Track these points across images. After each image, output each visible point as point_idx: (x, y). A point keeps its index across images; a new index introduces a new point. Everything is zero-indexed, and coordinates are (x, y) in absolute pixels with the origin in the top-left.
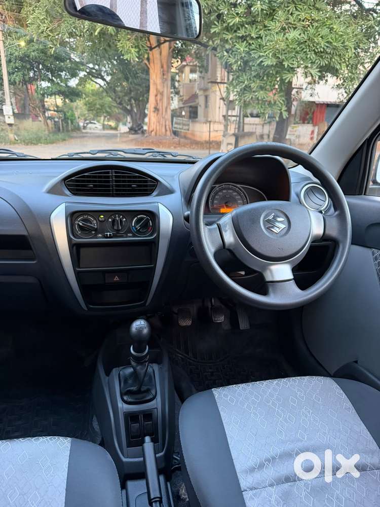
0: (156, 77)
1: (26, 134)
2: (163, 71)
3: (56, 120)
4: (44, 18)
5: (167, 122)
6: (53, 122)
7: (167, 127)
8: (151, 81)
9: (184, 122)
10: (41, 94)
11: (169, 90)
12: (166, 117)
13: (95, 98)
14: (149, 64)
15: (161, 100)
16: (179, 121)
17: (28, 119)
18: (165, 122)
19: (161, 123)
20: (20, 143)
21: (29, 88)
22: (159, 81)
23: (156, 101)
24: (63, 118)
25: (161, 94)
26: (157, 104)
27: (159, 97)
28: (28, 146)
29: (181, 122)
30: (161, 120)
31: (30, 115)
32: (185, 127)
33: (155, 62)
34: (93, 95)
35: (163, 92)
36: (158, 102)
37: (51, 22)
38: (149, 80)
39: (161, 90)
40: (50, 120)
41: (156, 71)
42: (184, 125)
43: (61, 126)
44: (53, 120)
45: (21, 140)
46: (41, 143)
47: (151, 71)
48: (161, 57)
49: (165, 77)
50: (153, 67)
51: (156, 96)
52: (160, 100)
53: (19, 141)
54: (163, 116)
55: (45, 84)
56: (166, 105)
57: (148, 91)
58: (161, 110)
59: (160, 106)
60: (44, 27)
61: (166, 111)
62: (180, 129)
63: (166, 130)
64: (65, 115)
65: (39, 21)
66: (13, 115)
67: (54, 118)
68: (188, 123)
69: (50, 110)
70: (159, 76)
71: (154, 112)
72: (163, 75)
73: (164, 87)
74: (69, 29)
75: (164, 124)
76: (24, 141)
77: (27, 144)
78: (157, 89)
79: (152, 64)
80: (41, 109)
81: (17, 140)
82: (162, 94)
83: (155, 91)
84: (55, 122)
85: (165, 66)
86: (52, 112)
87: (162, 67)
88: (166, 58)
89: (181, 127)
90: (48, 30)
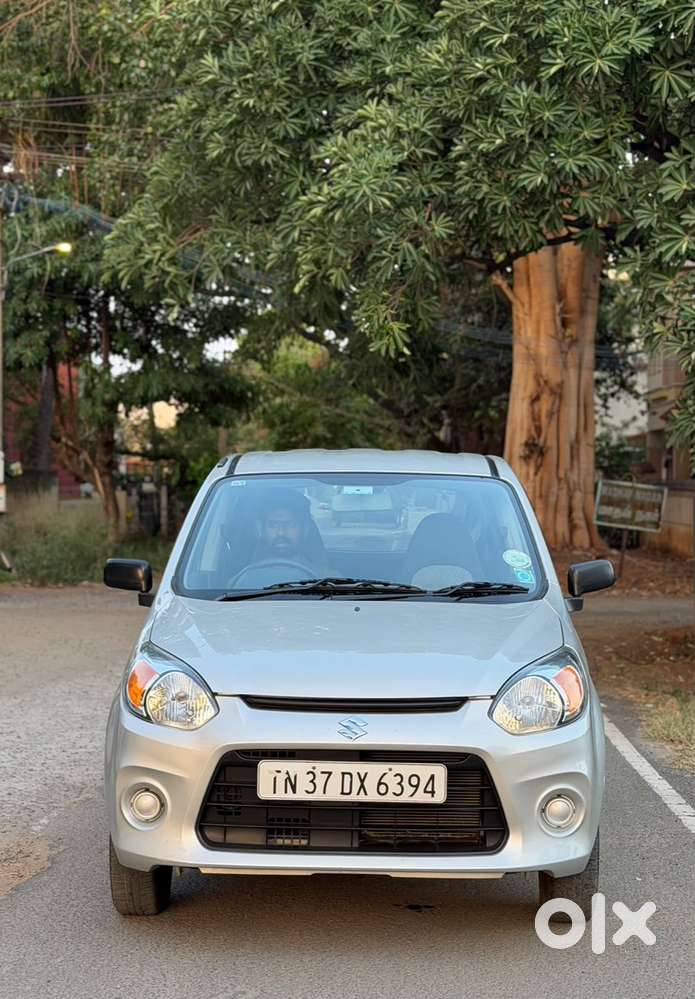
0: (538, 332)
1: (41, 549)
2: (563, 311)
3: (148, 487)
4: (157, 228)
5: (578, 496)
6: (135, 498)
7: (578, 515)
8: (518, 350)
9: (639, 496)
10: (104, 403)
11: (585, 373)
12: (574, 477)
13: (307, 398)
14: (511, 286)
15: (555, 414)
16: (618, 493)
17: (47, 487)
18: (571, 498)
19: (552, 499)
20: (19, 579)
21: (63, 379)
22: (545, 348)
23: (535, 417)
24: (174, 481)
25: (552, 392)
26: (538, 429)
27: (545, 405)
28: (46, 591)
29: (628, 495)
30: (555, 489)
31: (54, 473)
32: (640, 516)
33: (532, 279)
34: (301, 388)
35: (561, 385)
36: (544, 421)
37: (175, 234)
38: (509, 348)
39: (555, 379)
40: (124, 488)
41: (535, 310)
42: (641, 506)
43: (164, 513)
44: (134, 491)
45: (21, 568)
46: (91, 579)
47: (518, 312)
48: (555, 262)
49: (569, 331)
50: (525, 299)
51: (535, 399)
52: (550, 415)
53: (14, 571)
54: (562, 474)
55: (120, 366)
56: (573, 432)
57: (506, 385)
58: (553, 453)
59: (549, 438)
60: (155, 252)
61: (574, 454)
62: (623, 521)
63: (573, 528)
64: (184, 467)
65: (139, 235)
66: (6, 482)
67: (140, 481)
68: (655, 498)
69: (128, 453)
70: (547, 328)
71: (526, 458)
72: (565, 324)
73: (565, 366)
74: (224, 259)
75: (564, 502)
76: (33, 572)
77: (43, 584)
78: (537, 377)
79: (521, 290)
80: (98, 456)
81: (10, 570)
82: (558, 393)
83: (531, 384)
84: (142, 496)
85: (572, 292)
86: (137, 459)
87: (561, 295)
88: (574, 265)
89: (627, 514)
90: (163, 259)
